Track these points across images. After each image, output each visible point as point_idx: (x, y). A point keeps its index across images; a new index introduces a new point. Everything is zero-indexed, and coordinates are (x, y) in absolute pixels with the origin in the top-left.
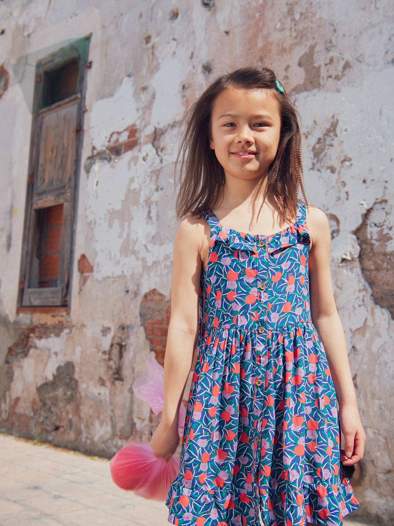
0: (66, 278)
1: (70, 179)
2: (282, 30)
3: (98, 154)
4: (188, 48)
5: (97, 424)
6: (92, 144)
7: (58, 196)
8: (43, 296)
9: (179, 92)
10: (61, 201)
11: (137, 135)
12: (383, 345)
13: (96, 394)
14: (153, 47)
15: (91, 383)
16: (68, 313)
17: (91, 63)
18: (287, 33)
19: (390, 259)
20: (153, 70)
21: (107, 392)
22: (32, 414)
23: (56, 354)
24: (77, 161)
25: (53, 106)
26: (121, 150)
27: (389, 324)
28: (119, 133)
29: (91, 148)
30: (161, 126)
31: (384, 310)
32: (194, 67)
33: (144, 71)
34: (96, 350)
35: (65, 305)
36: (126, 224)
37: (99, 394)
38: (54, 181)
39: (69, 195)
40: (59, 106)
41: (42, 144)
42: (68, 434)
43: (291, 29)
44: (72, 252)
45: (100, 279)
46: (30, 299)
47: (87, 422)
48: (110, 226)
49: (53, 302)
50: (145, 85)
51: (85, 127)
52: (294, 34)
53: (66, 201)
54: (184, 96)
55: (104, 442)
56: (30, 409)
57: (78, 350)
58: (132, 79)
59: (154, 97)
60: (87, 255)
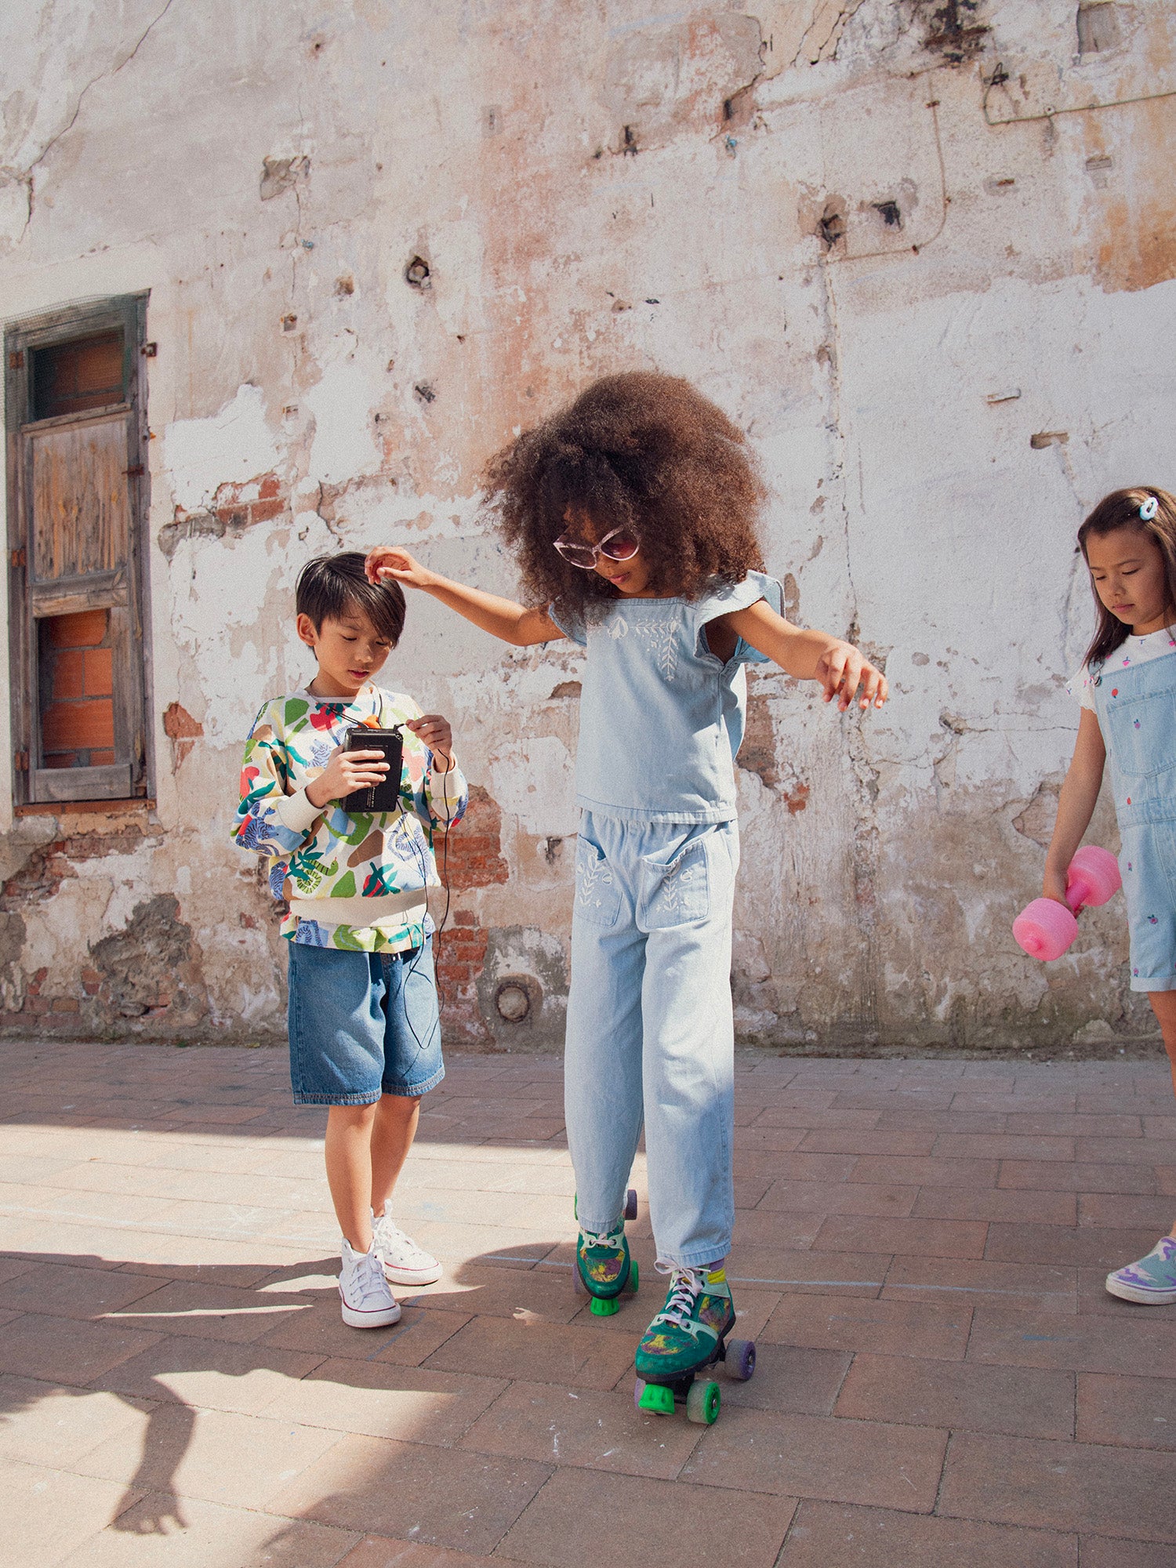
0: (138, 746)
1: (122, 563)
2: (565, 351)
3: (188, 520)
4: (380, 351)
5: (246, 992)
6: (173, 501)
7: (97, 593)
8: (82, 782)
9: (368, 427)
10: (104, 602)
11: (281, 493)
12: (752, 821)
13: (235, 943)
14: (303, 337)
15: (223, 927)
16: (152, 809)
17: (154, 346)
18: (576, 359)
19: (757, 706)
20: (308, 378)
21: (261, 938)
22: (84, 994)
23: (129, 884)
24: (139, 530)
25: (65, 418)
26: (246, 517)
27: (761, 793)
28: (237, 486)
29: (172, 507)
30: (333, 481)
31: (752, 775)
32: (396, 386)
33: (286, 380)
34: (226, 870)
35: (142, 794)
36: (273, 649)
37: (242, 942)
38: (79, 565)
39: (123, 593)
40: (78, 420)
41: (37, 491)
42: (181, 1016)
43: (581, 352)
44: (145, 700)
45: (220, 746)
46: (47, 790)
47: (221, 990)
48: (236, 654)
49: (111, 792)
50: (291, 403)
51: (152, 467)
52: (588, 363)
53: (117, 604)
54: (380, 435)
55: (263, 1019)
56: (79, 985)
57: (184, 874)
58: (259, 389)
59: (312, 427)
60: (182, 704)
